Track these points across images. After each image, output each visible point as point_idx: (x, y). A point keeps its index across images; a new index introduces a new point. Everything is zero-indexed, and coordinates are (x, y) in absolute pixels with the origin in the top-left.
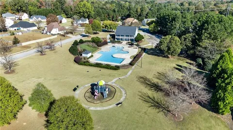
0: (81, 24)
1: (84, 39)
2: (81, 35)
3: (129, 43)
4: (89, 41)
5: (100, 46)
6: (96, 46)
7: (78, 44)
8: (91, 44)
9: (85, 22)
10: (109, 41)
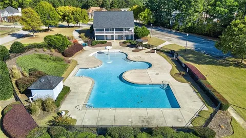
0: (7, 18)
1: (25, 42)
2: (13, 35)
3: (124, 43)
4: (39, 46)
5: (71, 55)
6: (60, 55)
7: (9, 58)
8: (46, 52)
9: (16, 14)
10: (81, 42)
